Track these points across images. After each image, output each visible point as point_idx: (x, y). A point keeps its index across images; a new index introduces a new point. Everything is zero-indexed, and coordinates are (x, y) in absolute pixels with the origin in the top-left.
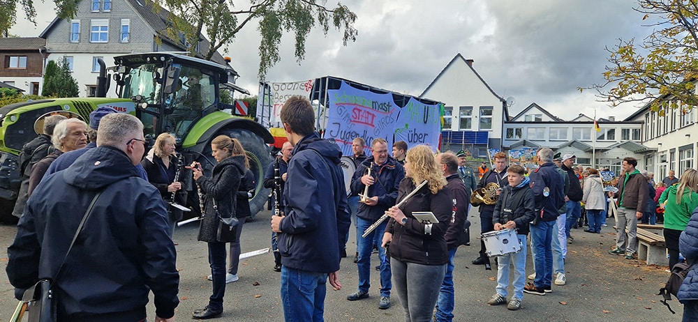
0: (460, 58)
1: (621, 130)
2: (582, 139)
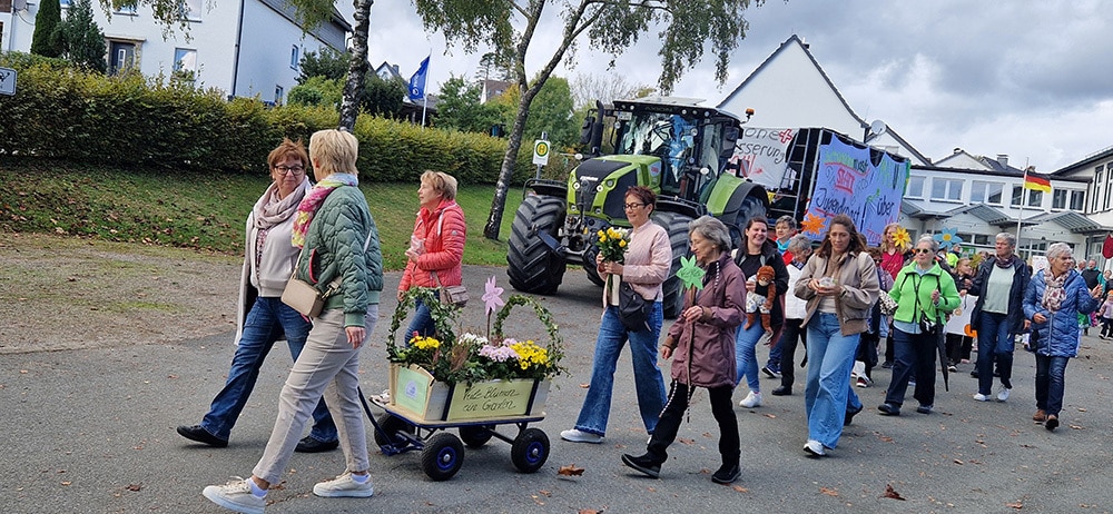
0: (795, 44)
2: (986, 202)
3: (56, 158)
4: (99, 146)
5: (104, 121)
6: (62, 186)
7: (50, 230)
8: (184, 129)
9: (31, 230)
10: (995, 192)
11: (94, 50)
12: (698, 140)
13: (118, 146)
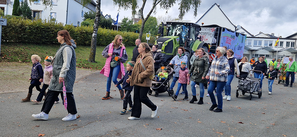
0: (216, 6)
1: (286, 42)
2: (268, 46)
3: (19, 42)
4: (30, 39)
5: (31, 32)
6: (20, 49)
7: (18, 61)
8: (53, 34)
9: (12, 61)
10: (271, 43)
11: (29, 14)
12: (189, 31)
13: (35, 38)
